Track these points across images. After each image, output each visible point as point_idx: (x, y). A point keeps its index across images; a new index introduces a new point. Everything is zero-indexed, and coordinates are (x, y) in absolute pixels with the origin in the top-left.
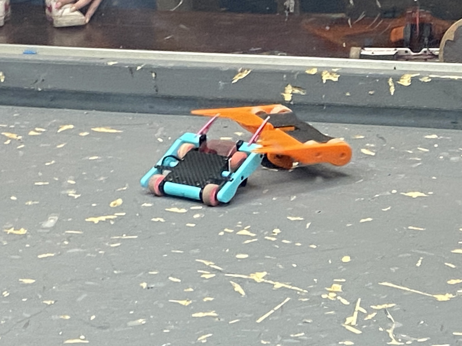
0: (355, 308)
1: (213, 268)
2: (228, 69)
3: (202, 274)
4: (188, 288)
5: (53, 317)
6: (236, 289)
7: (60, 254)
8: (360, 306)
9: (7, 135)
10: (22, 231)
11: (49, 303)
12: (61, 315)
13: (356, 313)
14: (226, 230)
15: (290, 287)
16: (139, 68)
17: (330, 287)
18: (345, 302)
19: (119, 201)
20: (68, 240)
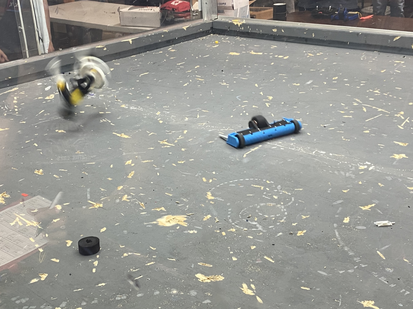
0: (405, 120)
1: (359, 102)
2: (392, 35)
3: (354, 103)
4: (346, 107)
5: (294, 112)
6: (364, 110)
7: (308, 93)
8: (408, 120)
9: (309, 54)
10: (299, 84)
11: (295, 107)
12: (297, 111)
13: (405, 122)
14: (370, 90)
15: (384, 111)
16: (360, 34)
17: (400, 112)
18: (403, 118)
19: (337, 78)
20: (312, 88)
